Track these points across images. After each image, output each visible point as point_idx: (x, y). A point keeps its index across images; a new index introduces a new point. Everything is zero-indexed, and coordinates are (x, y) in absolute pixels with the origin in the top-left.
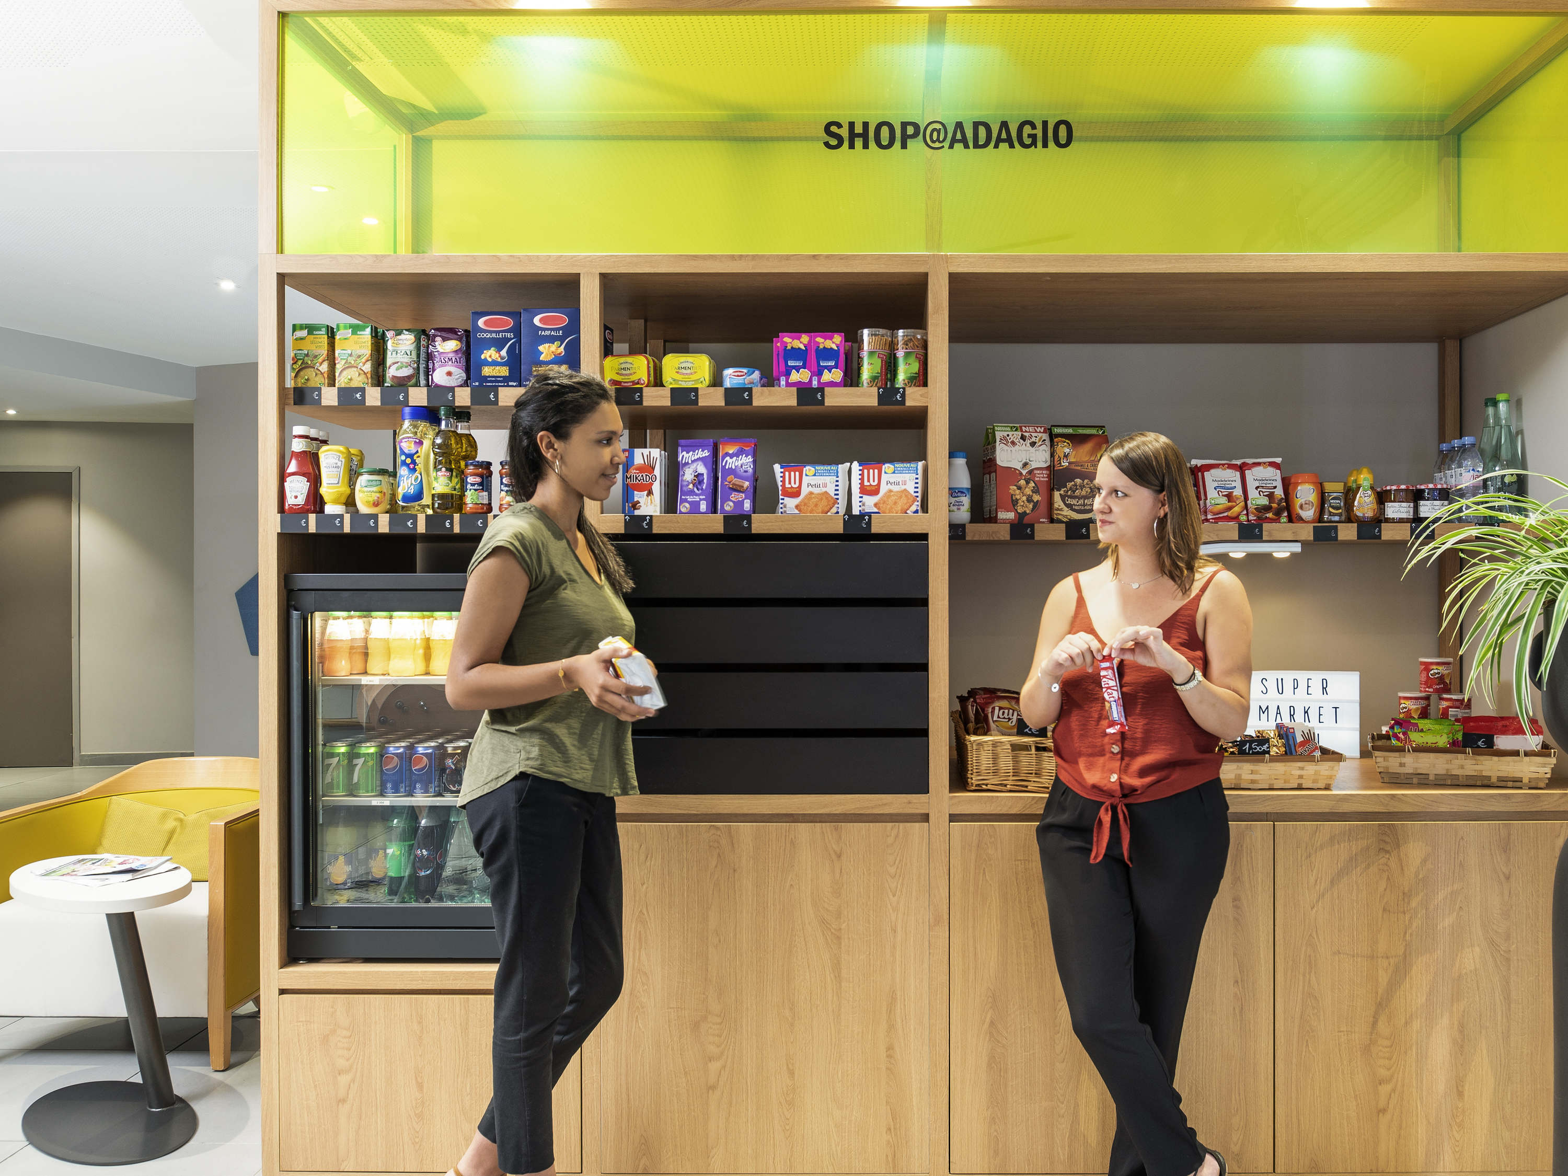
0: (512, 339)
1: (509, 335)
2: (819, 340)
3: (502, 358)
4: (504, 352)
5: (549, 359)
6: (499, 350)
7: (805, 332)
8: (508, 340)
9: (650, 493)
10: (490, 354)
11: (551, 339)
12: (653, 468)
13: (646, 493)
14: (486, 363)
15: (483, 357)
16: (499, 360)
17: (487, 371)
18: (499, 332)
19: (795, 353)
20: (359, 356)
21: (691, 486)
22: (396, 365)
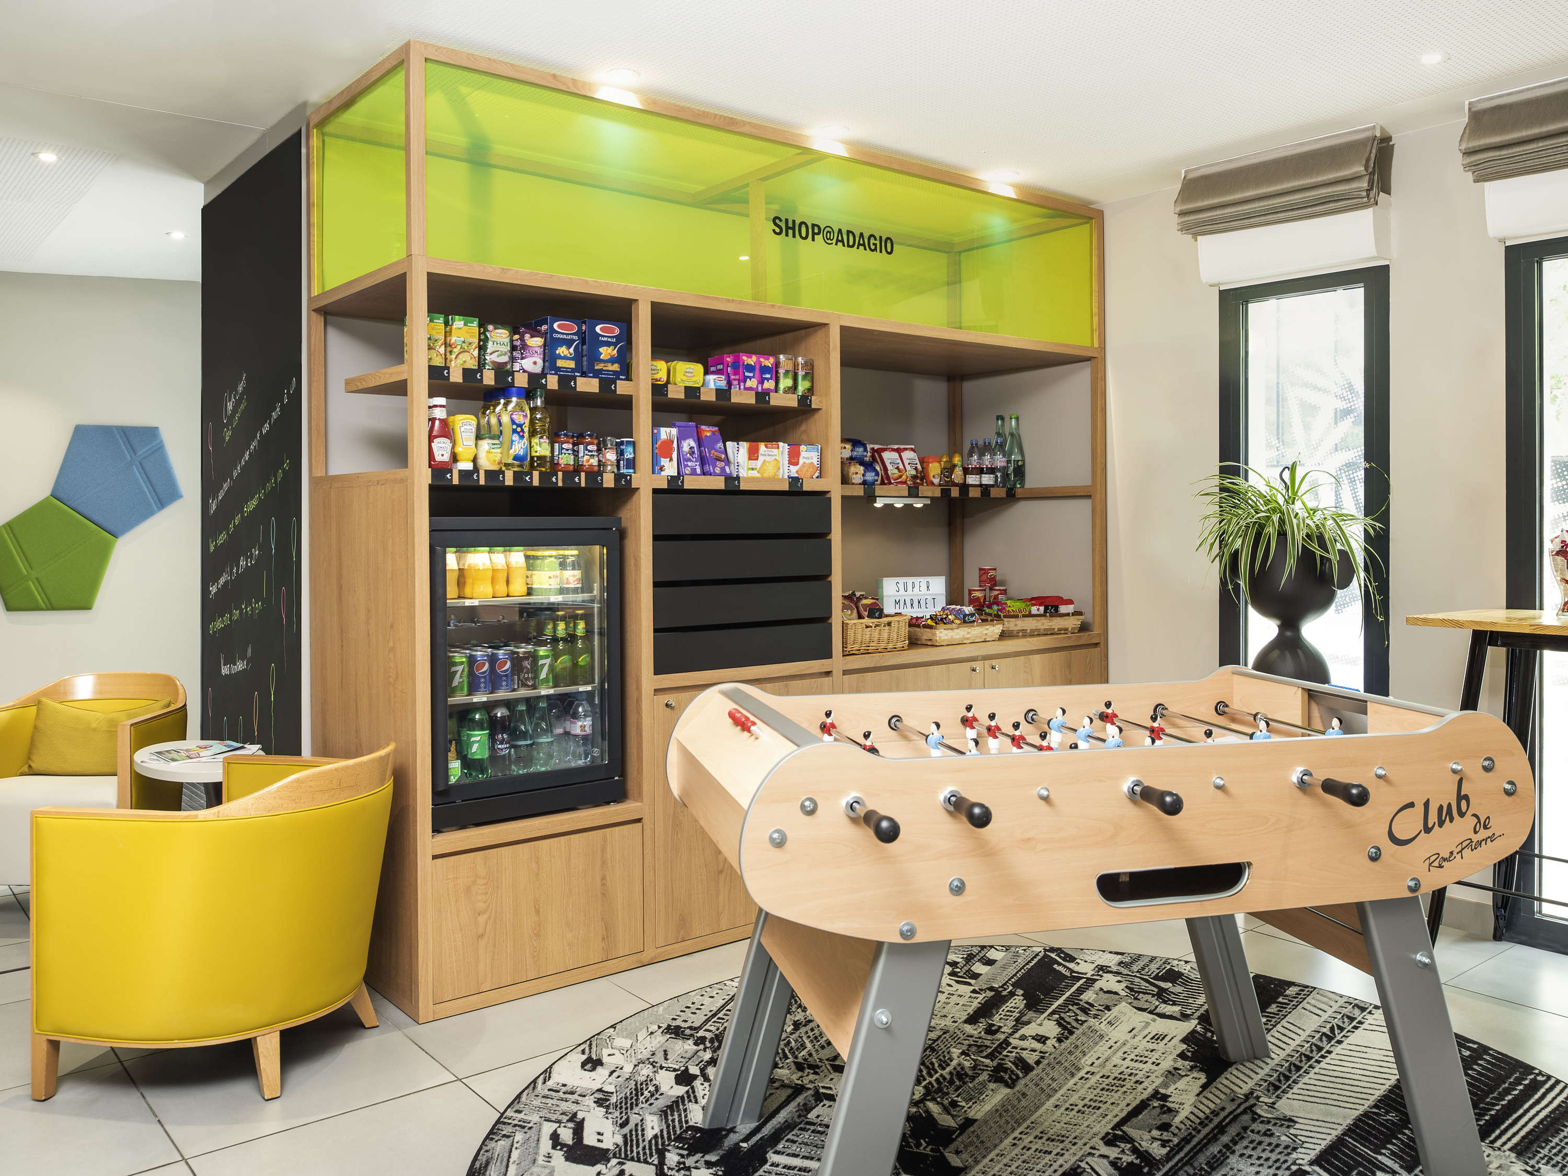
0: (576, 340)
1: (575, 337)
2: (762, 360)
3: (571, 355)
4: (572, 350)
5: (606, 358)
6: (569, 348)
7: (755, 354)
8: (573, 341)
9: (671, 460)
10: (562, 351)
11: (608, 344)
12: (673, 442)
13: (668, 459)
14: (559, 357)
15: (557, 352)
16: (569, 355)
17: (560, 363)
18: (568, 334)
19: (750, 368)
20: (470, 344)
21: (688, 455)
22: (497, 353)
